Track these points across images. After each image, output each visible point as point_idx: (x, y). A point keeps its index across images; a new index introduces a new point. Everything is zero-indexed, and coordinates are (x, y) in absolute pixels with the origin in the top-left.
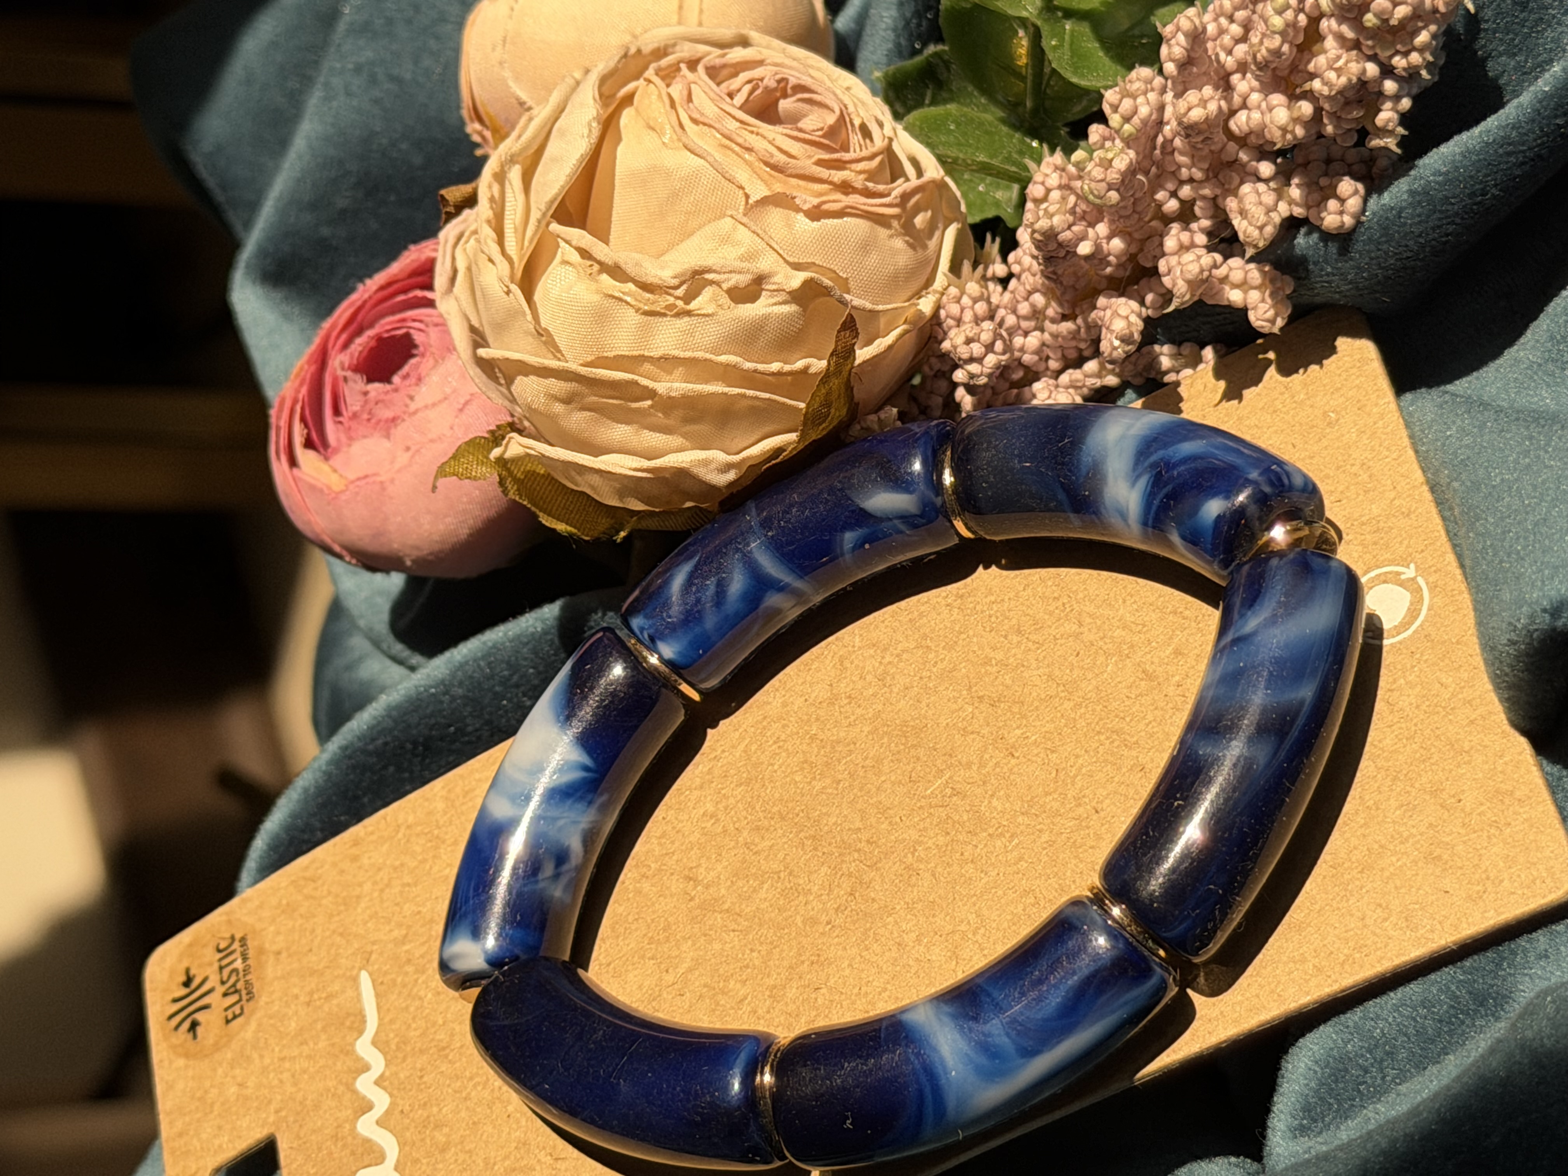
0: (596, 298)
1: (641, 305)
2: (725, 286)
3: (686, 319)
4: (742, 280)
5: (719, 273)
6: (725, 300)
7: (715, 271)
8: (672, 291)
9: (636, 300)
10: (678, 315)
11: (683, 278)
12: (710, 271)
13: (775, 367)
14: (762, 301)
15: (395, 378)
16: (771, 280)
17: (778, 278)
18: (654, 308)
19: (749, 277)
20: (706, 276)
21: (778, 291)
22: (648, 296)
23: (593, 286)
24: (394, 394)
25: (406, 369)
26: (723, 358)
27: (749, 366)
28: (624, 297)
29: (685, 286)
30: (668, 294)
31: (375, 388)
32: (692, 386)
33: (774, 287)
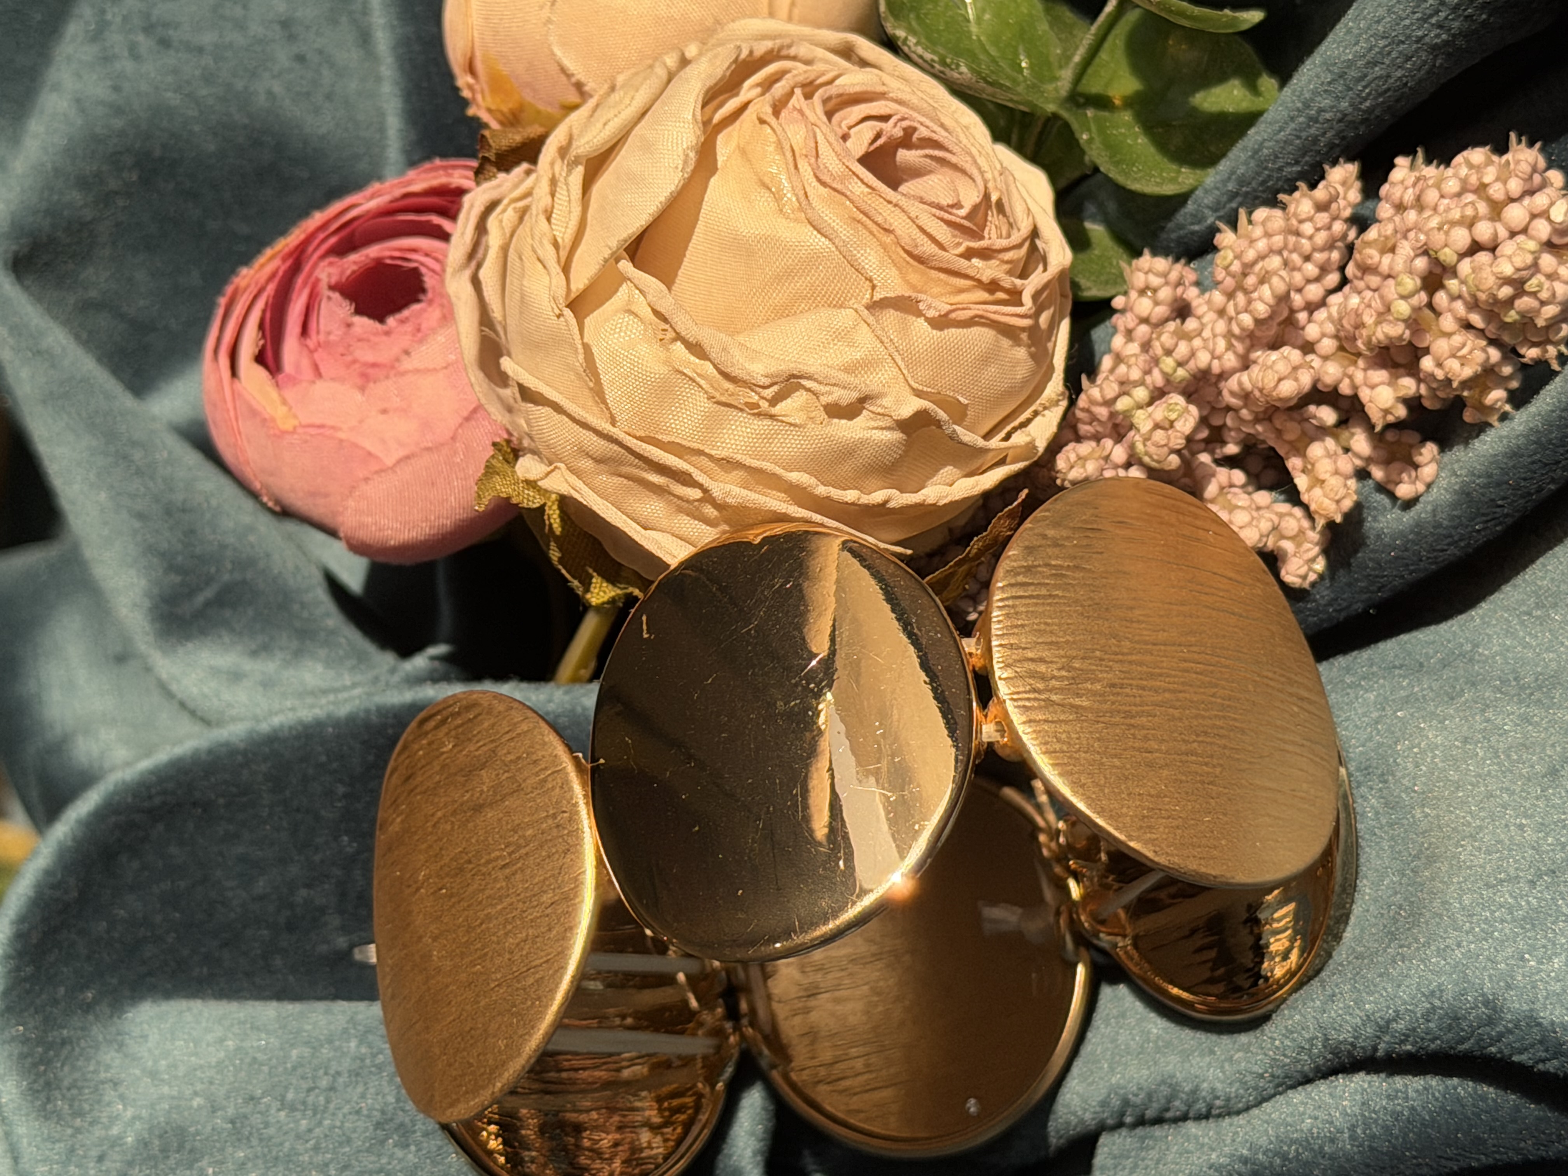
0: (664, 370)
1: (717, 395)
2: (825, 400)
3: (767, 422)
4: (845, 397)
5: (820, 383)
6: (820, 413)
7: (815, 380)
8: (757, 389)
9: (712, 386)
10: (759, 415)
11: (776, 380)
12: (810, 378)
13: (851, 495)
14: (861, 421)
15: (391, 321)
16: (879, 402)
17: (886, 402)
18: (731, 401)
19: (854, 395)
20: (804, 382)
21: (883, 415)
22: (727, 385)
23: (663, 355)
24: (384, 338)
25: (406, 313)
26: (795, 477)
27: (822, 490)
28: (698, 379)
29: (775, 388)
30: (753, 390)
31: (363, 323)
32: (753, 496)
33: (879, 410)
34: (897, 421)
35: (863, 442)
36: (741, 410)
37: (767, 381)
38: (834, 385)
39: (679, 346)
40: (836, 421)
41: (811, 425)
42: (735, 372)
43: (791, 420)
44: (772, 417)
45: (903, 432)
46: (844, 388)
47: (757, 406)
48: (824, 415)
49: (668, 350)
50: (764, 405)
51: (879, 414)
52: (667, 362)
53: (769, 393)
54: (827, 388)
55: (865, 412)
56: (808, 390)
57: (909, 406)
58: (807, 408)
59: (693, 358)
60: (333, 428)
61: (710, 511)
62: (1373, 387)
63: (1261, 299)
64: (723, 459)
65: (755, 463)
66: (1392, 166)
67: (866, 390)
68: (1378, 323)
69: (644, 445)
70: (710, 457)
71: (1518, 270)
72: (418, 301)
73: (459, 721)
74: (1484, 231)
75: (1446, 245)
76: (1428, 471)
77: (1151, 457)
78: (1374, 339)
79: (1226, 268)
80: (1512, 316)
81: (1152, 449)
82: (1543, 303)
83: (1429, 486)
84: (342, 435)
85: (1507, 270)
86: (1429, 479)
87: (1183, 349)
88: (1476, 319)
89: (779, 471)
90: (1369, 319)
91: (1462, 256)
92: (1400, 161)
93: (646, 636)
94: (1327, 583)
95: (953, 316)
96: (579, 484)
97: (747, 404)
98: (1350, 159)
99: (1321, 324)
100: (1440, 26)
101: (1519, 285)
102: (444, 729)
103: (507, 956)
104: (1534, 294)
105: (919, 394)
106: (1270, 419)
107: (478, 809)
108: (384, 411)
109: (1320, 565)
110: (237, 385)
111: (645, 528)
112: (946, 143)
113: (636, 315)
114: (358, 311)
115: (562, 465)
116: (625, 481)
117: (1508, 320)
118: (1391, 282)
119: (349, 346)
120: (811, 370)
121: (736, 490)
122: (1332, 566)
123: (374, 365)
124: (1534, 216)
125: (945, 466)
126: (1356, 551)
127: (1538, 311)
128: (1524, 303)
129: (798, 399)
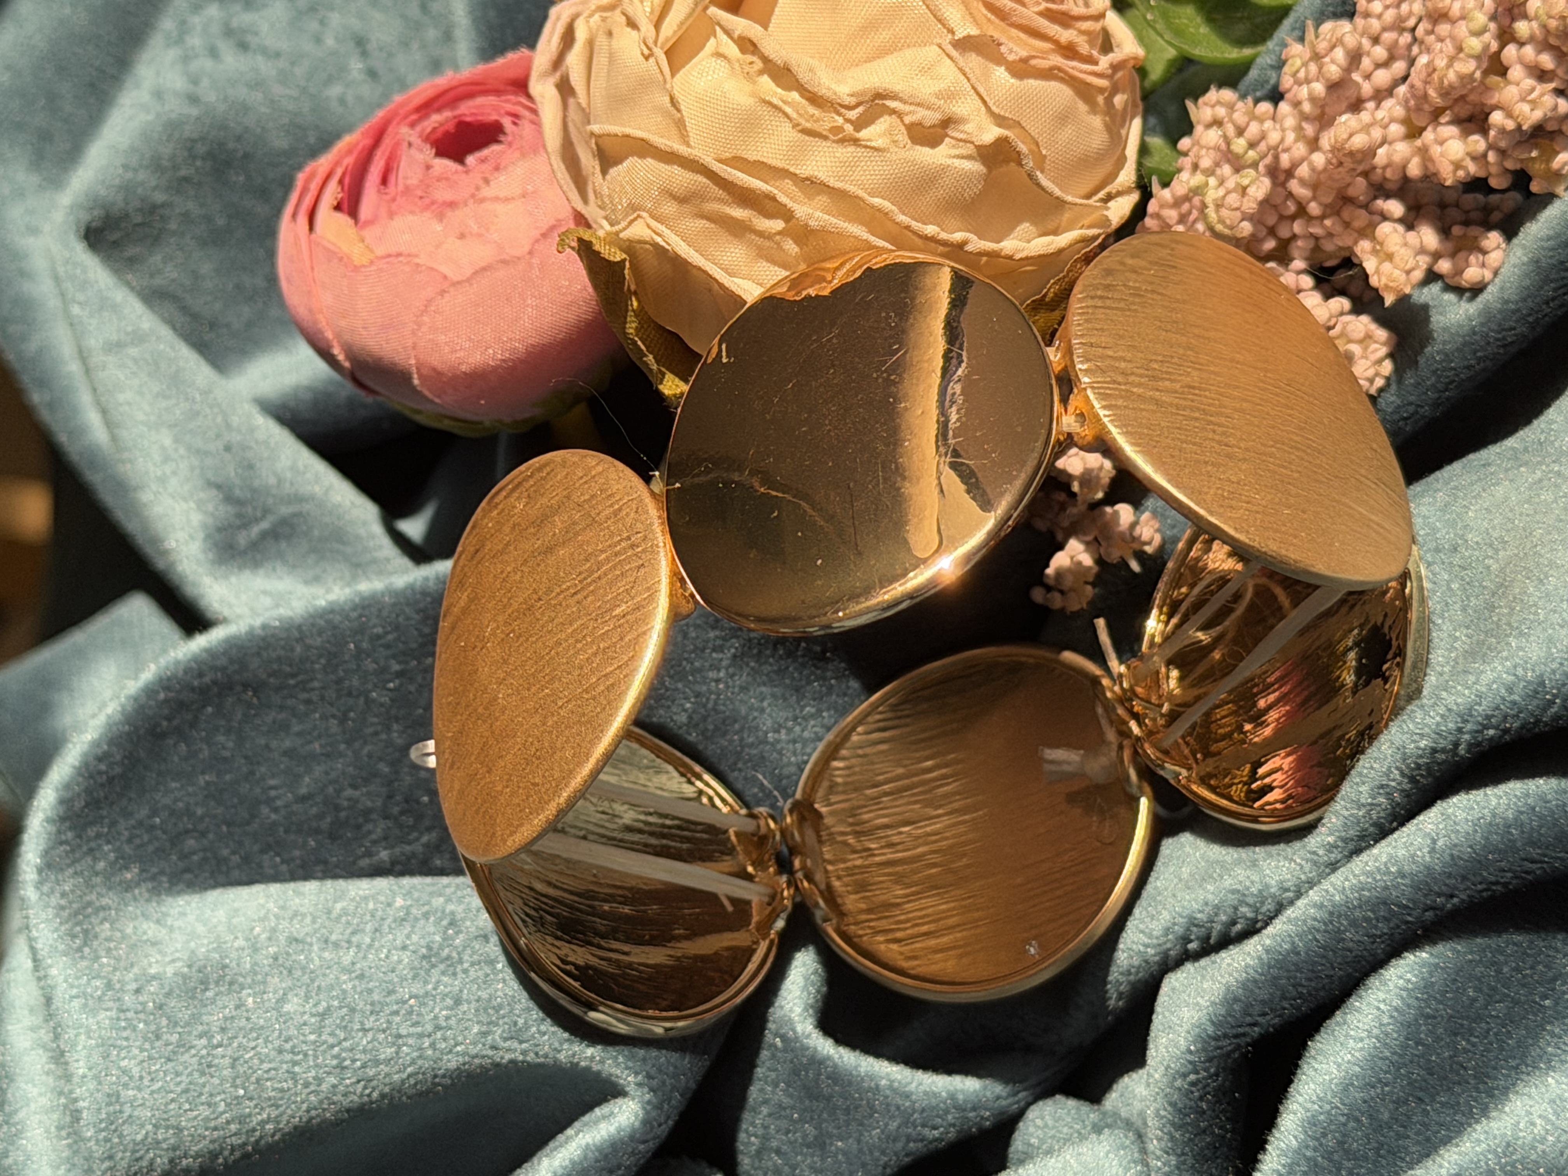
0: (749, 101)
1: (803, 121)
2: (908, 120)
3: (851, 149)
4: (930, 117)
5: (905, 103)
6: (903, 137)
7: (901, 100)
8: (843, 111)
9: (798, 113)
10: (842, 141)
11: (861, 99)
12: (895, 97)
13: (931, 229)
14: (943, 148)
15: (470, 160)
16: (961, 127)
17: (969, 127)
18: (816, 127)
19: (937, 117)
20: (889, 103)
21: (965, 141)
22: (816, 112)
23: (748, 87)
24: (462, 176)
25: (485, 152)
26: (880, 202)
27: (902, 218)
28: (785, 109)
29: (860, 109)
30: (839, 114)
31: (444, 165)
32: (835, 221)
33: (962, 136)
34: (979, 148)
35: (944, 169)
36: (825, 138)
37: (853, 101)
38: (918, 105)
39: (765, 80)
40: (918, 147)
41: (893, 149)
42: (823, 93)
43: (873, 144)
44: (856, 142)
45: (984, 164)
46: (928, 108)
47: (840, 129)
48: (907, 140)
49: (755, 82)
50: (849, 128)
51: (961, 140)
52: (753, 95)
53: (853, 114)
54: (912, 108)
55: (947, 140)
56: (893, 112)
57: (990, 133)
58: (889, 132)
59: (779, 90)
60: (409, 255)
61: (789, 248)
62: (1442, 144)
63: (1333, 61)
64: (807, 179)
65: (838, 185)
67: (949, 113)
68: (1450, 65)
69: (728, 169)
70: (794, 177)
72: (498, 141)
73: (531, 482)
76: (1495, 258)
77: (1223, 222)
78: (1446, 82)
79: (1294, 74)
83: (1496, 273)
84: (417, 260)
86: (1496, 264)
87: (1253, 129)
88: (1545, 59)
89: (862, 194)
94: (1394, 387)
95: (1033, 62)
96: (662, 228)
97: (831, 130)
102: (516, 495)
103: (577, 673)
105: (997, 120)
106: (1338, 213)
107: (549, 550)
109: (1387, 367)
110: (313, 236)
113: (725, 58)
114: (440, 153)
115: (644, 214)
116: (708, 224)
118: (1462, 23)
119: (428, 186)
120: (898, 86)
121: (818, 214)
122: (1399, 370)
126: (1423, 347)
129: (883, 124)
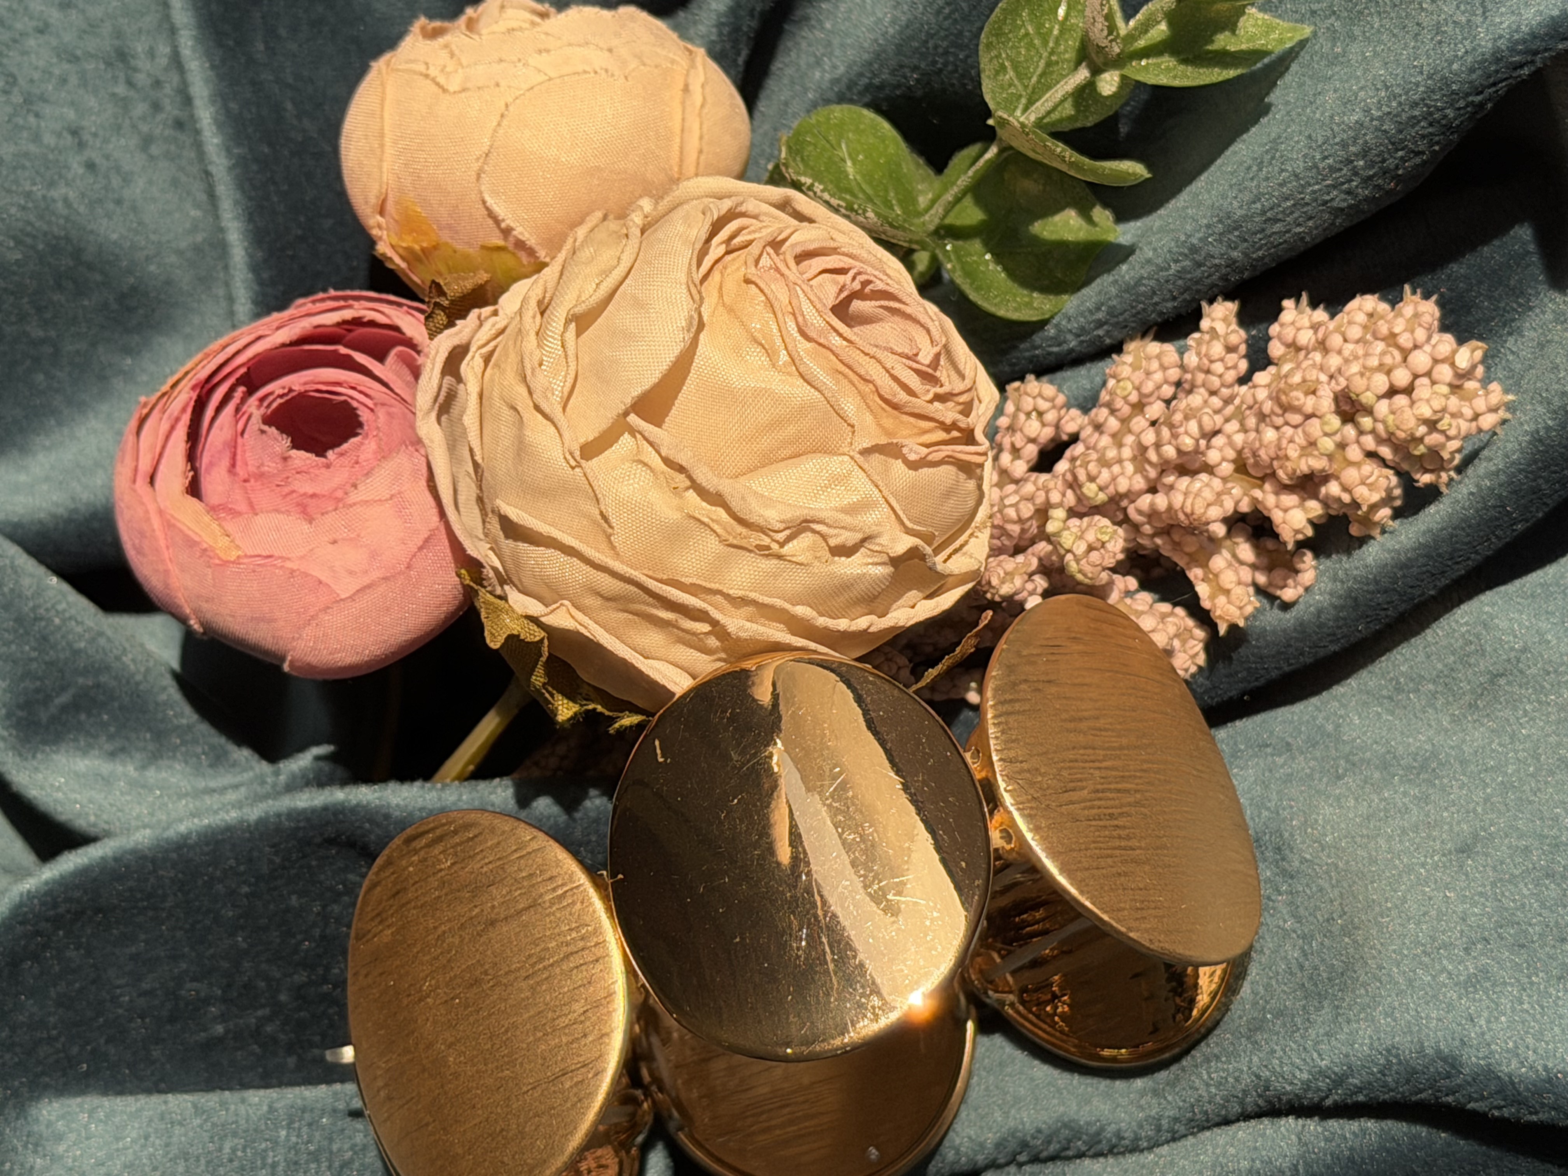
0: (678, 515)
1: (730, 538)
2: (832, 541)
3: (775, 561)
6: (825, 553)
7: (825, 524)
8: (770, 533)
9: (726, 530)
10: (767, 555)
11: (788, 525)
12: (819, 522)
13: (843, 624)
14: (857, 558)
15: (330, 454)
16: (878, 540)
17: (884, 540)
18: (743, 543)
19: (859, 536)
20: (814, 526)
21: (880, 552)
22: (744, 531)
23: (676, 501)
24: (323, 470)
25: (345, 446)
26: (802, 611)
27: (822, 621)
28: (712, 524)
29: (787, 532)
30: (765, 534)
31: (301, 457)
32: (762, 629)
33: (877, 548)
34: (893, 558)
35: (859, 577)
36: (750, 551)
37: (781, 527)
38: (842, 528)
39: (691, 494)
40: (837, 558)
41: (816, 563)
42: (753, 519)
43: (798, 560)
44: (780, 557)
45: (893, 565)
46: (850, 530)
47: (768, 548)
48: (828, 555)
49: (681, 497)
50: (775, 546)
51: (876, 551)
52: (680, 509)
53: (781, 537)
54: (836, 531)
55: (862, 550)
56: (817, 533)
57: (903, 544)
58: (813, 548)
59: (704, 504)
60: (281, 558)
61: (713, 642)
62: (1286, 511)
63: (1188, 434)
64: (740, 598)
65: (767, 600)
66: (1280, 309)
67: (868, 532)
68: (1302, 456)
69: (665, 587)
70: (727, 597)
71: (1435, 412)
72: (356, 435)
73: (457, 840)
74: (1401, 377)
75: (1368, 389)
76: (1307, 577)
77: (1085, 575)
78: (1297, 470)
79: (1125, 398)
80: (1421, 449)
81: (1088, 569)
82: (1449, 438)
83: (1307, 589)
84: (291, 565)
85: (1426, 411)
86: (1307, 584)
87: (1105, 475)
88: (1386, 452)
89: (787, 606)
90: (1293, 452)
91: (1379, 398)
92: (1288, 303)
93: (661, 760)
94: (1207, 674)
95: (930, 458)
96: (586, 620)
97: (757, 546)
98: (1228, 297)
99: (1221, 450)
100: (1349, 192)
101: (1432, 425)
102: (439, 848)
104: (1443, 432)
105: (909, 532)
106: (1168, 535)
107: (490, 923)
108: (335, 542)
109: (1201, 660)
111: (646, 658)
112: (901, 295)
113: (646, 465)
114: (296, 446)
115: (566, 602)
116: (632, 618)
117: (1417, 453)
118: (1314, 420)
119: (287, 477)
120: (823, 515)
121: (747, 625)
122: (1212, 661)
123: (313, 496)
124: (1436, 361)
125: (910, 590)
126: (1238, 649)
127: (1443, 446)
128: (1434, 439)
129: (805, 540)
